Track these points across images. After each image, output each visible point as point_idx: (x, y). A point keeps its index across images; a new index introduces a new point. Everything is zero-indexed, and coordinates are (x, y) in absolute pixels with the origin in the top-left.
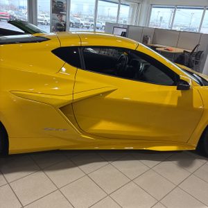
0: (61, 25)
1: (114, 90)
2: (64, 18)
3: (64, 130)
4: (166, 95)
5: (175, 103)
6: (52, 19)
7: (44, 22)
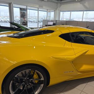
1: (87, 52)
2: (26, 19)
3: (72, 71)
6: (21, 20)
7: (7, 21)
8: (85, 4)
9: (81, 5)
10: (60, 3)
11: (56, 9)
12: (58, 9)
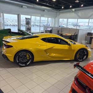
0: (29, 28)
4: (66, 47)
5: (68, 48)
7: (15, 25)
8: (78, 14)
9: (76, 14)
10: (59, 13)
11: (56, 17)
12: (57, 17)
